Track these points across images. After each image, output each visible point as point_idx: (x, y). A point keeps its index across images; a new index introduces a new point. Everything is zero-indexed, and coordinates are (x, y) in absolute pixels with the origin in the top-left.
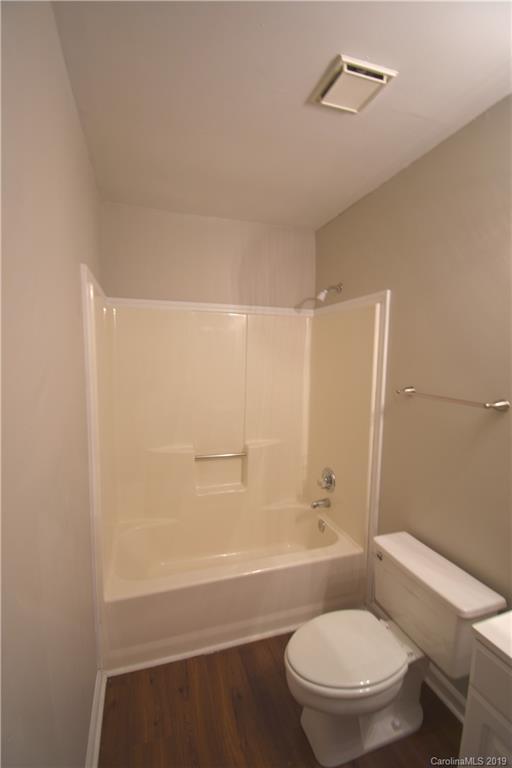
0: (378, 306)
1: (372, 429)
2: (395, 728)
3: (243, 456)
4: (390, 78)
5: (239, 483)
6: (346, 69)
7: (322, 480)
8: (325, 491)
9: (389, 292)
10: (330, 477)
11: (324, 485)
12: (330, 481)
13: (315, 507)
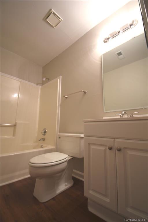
0: (59, 80)
1: (57, 110)
2: (66, 186)
3: (15, 126)
4: (61, 20)
5: (12, 136)
6: (52, 13)
7: (42, 132)
8: (43, 135)
9: (61, 76)
10: (45, 131)
11: (43, 133)
12: (45, 132)
13: (40, 140)
